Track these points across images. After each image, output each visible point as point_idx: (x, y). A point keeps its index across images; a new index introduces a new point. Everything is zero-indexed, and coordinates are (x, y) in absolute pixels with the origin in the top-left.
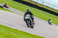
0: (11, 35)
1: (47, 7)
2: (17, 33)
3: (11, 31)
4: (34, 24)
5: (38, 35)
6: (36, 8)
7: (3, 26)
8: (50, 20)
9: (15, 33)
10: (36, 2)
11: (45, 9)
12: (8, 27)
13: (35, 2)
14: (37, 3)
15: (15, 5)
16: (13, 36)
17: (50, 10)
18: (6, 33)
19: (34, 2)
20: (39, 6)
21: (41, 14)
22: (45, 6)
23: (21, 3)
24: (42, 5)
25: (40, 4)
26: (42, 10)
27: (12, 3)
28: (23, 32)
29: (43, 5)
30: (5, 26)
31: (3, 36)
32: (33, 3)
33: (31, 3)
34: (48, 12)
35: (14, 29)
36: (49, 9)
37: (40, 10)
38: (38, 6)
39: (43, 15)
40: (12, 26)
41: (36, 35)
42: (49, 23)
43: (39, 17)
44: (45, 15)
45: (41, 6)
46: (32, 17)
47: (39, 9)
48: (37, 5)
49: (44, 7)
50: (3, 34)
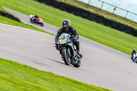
0: (38, 87)
1: (125, 19)
2: (52, 81)
3: (38, 76)
4: (81, 56)
5: (103, 87)
6: (98, 22)
7: (19, 65)
8: (134, 52)
9: (47, 82)
10: (98, 9)
11: (119, 24)
12: (32, 66)
13: (96, 8)
14: (100, 9)
15: (49, 14)
16: (45, 88)
17: (132, 26)
18: (27, 82)
19: (93, 7)
20: (106, 16)
21: (109, 37)
22: (120, 17)
23: (63, 10)
24: (113, 14)
25: (108, 13)
26: (112, 27)
27: (41, 9)
28: (67, 79)
29: (115, 15)
30: (24, 66)
31: (19, 88)
32: (92, 11)
33: (86, 9)
34: (127, 32)
35: (45, 72)
36: (129, 25)
37: (108, 26)
38: (103, 18)
39: (114, 39)
40: (41, 64)
41: (97, 86)
42: (132, 58)
43: (105, 44)
44: (119, 40)
45: (110, 18)
46: (75, 40)
47: (105, 25)
48: (100, 14)
49: (118, 20)
50: (19, 84)
